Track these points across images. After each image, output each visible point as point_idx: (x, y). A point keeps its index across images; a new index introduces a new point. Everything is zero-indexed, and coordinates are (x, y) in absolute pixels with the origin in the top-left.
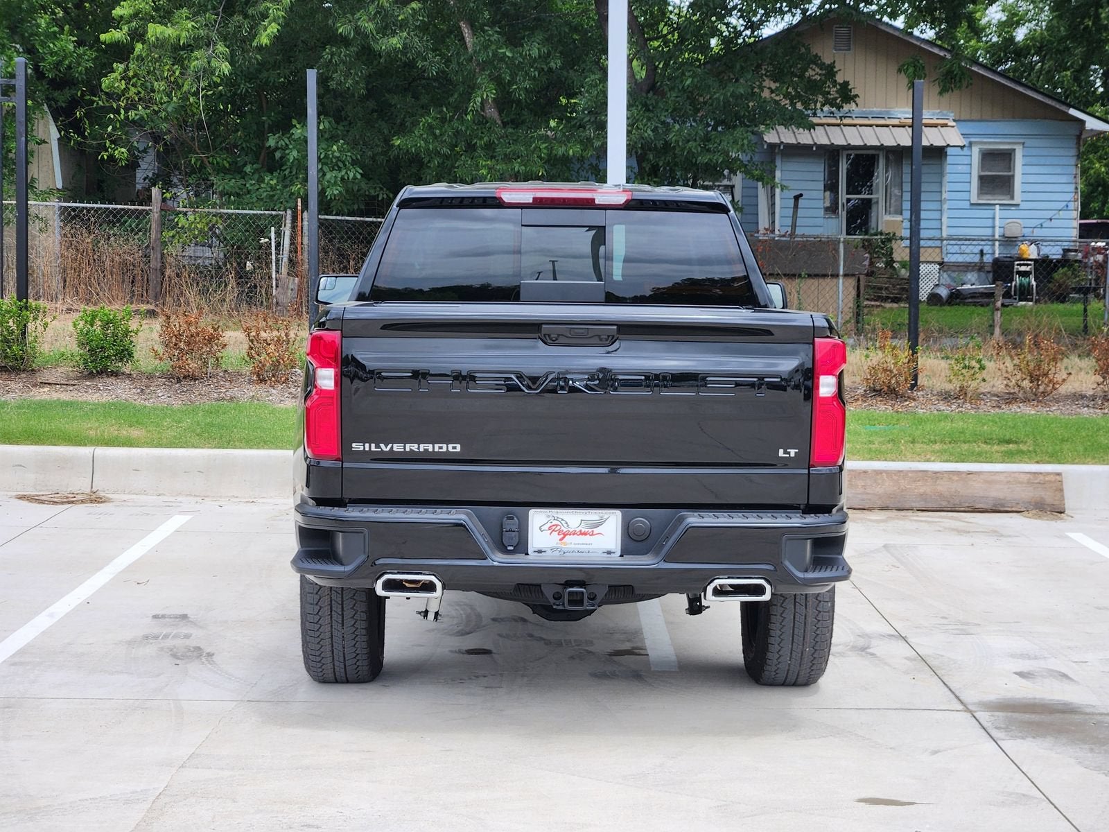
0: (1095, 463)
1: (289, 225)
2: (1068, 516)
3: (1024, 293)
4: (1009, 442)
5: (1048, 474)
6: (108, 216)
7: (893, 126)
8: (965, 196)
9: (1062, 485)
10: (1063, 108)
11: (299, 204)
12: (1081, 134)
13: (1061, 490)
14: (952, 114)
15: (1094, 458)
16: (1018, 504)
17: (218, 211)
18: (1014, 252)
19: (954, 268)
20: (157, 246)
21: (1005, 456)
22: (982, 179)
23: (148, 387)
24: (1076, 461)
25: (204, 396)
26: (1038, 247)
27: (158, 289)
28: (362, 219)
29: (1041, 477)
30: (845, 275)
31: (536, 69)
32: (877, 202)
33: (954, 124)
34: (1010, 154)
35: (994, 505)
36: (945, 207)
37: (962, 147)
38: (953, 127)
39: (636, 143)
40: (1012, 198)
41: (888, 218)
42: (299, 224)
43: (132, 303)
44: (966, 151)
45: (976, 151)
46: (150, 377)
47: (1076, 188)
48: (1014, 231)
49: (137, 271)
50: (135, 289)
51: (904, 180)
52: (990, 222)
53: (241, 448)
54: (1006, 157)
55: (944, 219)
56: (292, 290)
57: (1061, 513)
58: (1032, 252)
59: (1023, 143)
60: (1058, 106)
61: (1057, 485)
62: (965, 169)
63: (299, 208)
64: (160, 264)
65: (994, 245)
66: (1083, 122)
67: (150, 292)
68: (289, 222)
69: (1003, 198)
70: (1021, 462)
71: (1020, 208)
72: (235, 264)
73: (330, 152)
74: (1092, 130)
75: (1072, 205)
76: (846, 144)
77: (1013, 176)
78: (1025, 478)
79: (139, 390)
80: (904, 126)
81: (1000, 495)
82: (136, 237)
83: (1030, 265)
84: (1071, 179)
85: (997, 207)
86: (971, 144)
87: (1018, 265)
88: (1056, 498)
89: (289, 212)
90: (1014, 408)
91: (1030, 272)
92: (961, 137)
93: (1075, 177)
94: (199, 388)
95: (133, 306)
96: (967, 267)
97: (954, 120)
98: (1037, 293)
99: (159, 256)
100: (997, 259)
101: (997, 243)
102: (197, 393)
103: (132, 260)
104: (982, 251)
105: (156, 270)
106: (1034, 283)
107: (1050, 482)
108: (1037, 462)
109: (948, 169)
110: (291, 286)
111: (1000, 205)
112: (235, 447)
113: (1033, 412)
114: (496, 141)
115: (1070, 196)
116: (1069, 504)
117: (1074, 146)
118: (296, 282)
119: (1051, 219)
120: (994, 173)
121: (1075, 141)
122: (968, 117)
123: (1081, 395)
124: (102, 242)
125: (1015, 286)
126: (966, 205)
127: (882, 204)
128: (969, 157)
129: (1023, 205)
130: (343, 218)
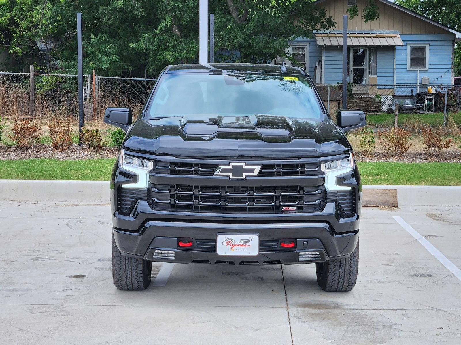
0: (414, 185)
1: (89, 81)
2: (399, 208)
3: (429, 108)
4: (377, 175)
5: (391, 190)
6: (11, 78)
7: (373, 37)
8: (404, 67)
9: (397, 194)
10: (447, 29)
11: (94, 72)
12: (454, 40)
13: (396, 197)
14: (399, 32)
15: (413, 182)
16: (376, 203)
17: (59, 75)
18: (425, 90)
19: (401, 98)
20: (32, 90)
21: (374, 181)
22: (412, 59)
23: (7, 152)
24: (405, 184)
25: (30, 156)
26: (436, 89)
27: (33, 109)
28: (121, 78)
29: (387, 191)
30: (331, 101)
31: (193, 12)
32: (366, 70)
33: (399, 36)
34: (424, 49)
35: (366, 204)
36: (395, 71)
37: (402, 46)
38: (399, 37)
39: (235, 45)
40: (425, 67)
41: (371, 76)
42: (94, 81)
43: (22, 115)
44: (404, 47)
45: (409, 48)
46: (10, 147)
47: (453, 63)
48: (426, 81)
49: (24, 101)
50: (23, 109)
51: (377, 60)
52: (414, 78)
53: (33, 179)
54: (422, 50)
55: (395, 77)
56: (91, 109)
57: (396, 207)
58: (433, 91)
59: (430, 44)
60: (444, 28)
61: (394, 194)
62: (404, 55)
63: (94, 74)
64: (34, 98)
65: (417, 87)
66: (455, 35)
67: (30, 110)
68: (89, 80)
69: (421, 67)
70: (380, 184)
71: (428, 71)
72: (66, 98)
73: (106, 49)
74: (459, 38)
75: (451, 70)
76: (352, 45)
77: (425, 58)
78: (380, 191)
79: (2, 153)
80: (378, 37)
81: (369, 199)
82: (24, 86)
83: (432, 96)
84: (450, 59)
85: (419, 71)
86: (407, 44)
87: (427, 96)
88: (394, 200)
89: (90, 75)
90: (387, 159)
91: (432, 99)
92: (402, 41)
93: (452, 58)
94: (29, 152)
95: (23, 116)
96: (405, 97)
97: (400, 35)
98: (435, 108)
99: (34, 94)
100: (418, 93)
101: (418, 87)
102: (27, 154)
103: (22, 97)
104: (412, 90)
105: (32, 100)
106: (434, 104)
107: (392, 193)
108: (387, 184)
109: (396, 55)
110: (90, 107)
111: (419, 70)
112: (30, 179)
113: (395, 161)
114: (177, 44)
115: (450, 67)
116: (400, 203)
117: (452, 45)
118: (93, 105)
119: (442, 76)
120: (417, 57)
121: (452, 43)
122: (406, 33)
123: (419, 153)
124: (9, 89)
125: (426, 105)
126: (405, 70)
127: (368, 70)
128: (406, 50)
129: (430, 71)
130: (113, 78)
